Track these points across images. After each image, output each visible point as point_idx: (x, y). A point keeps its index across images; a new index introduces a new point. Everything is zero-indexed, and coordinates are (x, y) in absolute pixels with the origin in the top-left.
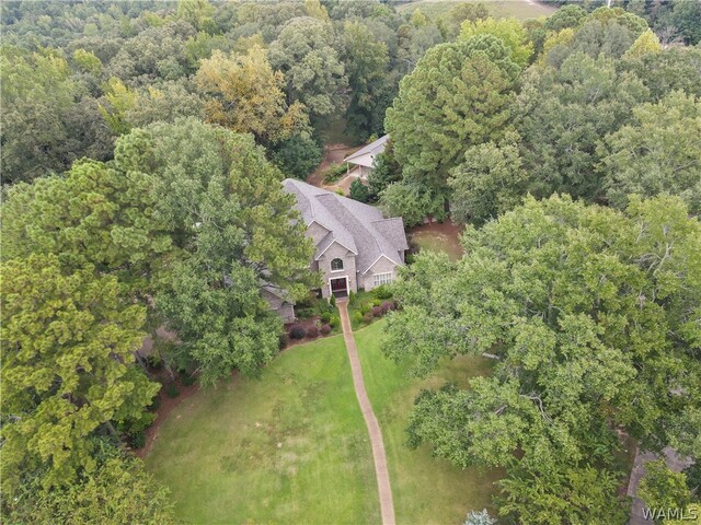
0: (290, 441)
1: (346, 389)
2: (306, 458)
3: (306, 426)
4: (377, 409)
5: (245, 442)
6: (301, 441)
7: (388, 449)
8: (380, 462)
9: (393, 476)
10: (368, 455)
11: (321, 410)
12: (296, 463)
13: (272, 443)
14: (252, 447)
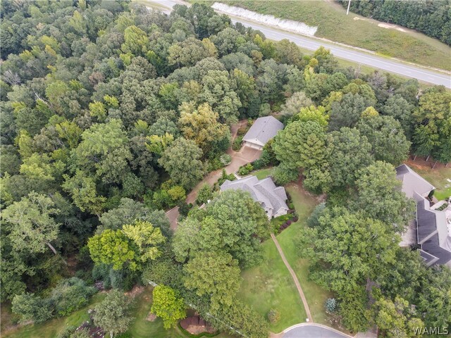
0: (269, 281)
1: (280, 261)
2: (275, 286)
3: (272, 275)
4: (292, 267)
5: (255, 283)
6: (272, 281)
7: (299, 280)
8: (298, 284)
9: (303, 289)
10: (293, 282)
11: (275, 269)
12: (273, 288)
13: (264, 283)
14: (258, 285)
